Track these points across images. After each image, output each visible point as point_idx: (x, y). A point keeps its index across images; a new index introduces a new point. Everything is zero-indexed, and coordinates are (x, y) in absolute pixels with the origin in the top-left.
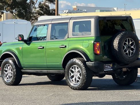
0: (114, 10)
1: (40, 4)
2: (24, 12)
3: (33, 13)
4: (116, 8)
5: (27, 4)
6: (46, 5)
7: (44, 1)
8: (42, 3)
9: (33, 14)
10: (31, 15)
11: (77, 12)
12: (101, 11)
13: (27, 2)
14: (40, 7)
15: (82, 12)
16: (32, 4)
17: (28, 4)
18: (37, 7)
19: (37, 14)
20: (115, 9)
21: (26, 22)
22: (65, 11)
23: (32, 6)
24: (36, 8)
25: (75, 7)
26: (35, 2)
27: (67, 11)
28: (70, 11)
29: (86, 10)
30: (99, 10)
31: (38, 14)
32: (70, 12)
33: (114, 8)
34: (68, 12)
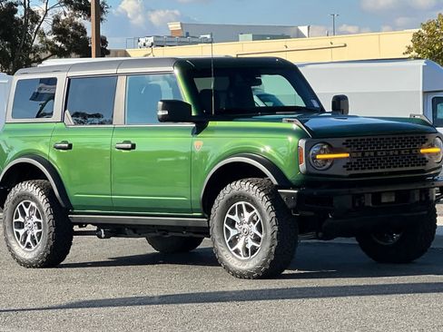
0: (299, 35)
1: (57, 20)
2: (8, 46)
3: (37, 48)
4: (306, 27)
5: (16, 21)
6: (76, 24)
7: (67, 12)
8: (63, 17)
9: (34, 53)
10: (31, 56)
11: (181, 43)
12: (256, 38)
13: (16, 16)
14: (55, 31)
15: (196, 43)
16: (32, 21)
17: (18, 22)
18: (46, 31)
19: (49, 53)
20: (304, 29)
21: (3, 79)
22: (143, 40)
23: (32, 28)
24: (43, 34)
25: (175, 26)
26: (42, 17)
27: (151, 40)
28: (158, 39)
29: (208, 36)
30: (250, 36)
31: (51, 51)
32: (159, 43)
33: (299, 28)
34: (152, 44)
